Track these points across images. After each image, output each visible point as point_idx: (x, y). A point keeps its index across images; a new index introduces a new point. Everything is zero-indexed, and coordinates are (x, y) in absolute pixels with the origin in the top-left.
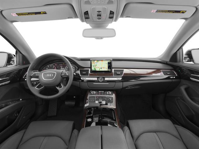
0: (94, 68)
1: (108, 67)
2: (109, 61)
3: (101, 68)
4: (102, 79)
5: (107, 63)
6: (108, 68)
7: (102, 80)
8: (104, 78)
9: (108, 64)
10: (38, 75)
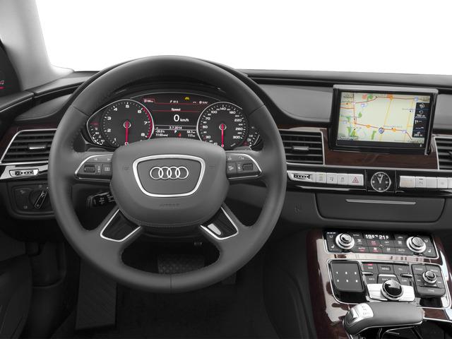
0: (350, 129)
1: (415, 126)
2: (421, 99)
3: (382, 131)
4: (385, 179)
5: (414, 107)
6: (414, 132)
7: (384, 186)
8: (395, 176)
9: (417, 112)
10: (107, 169)
